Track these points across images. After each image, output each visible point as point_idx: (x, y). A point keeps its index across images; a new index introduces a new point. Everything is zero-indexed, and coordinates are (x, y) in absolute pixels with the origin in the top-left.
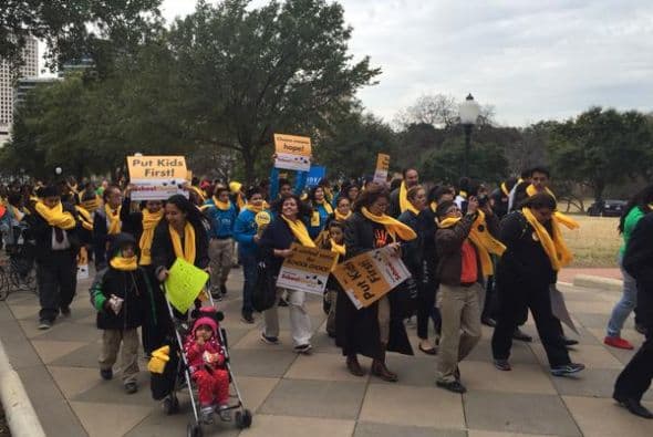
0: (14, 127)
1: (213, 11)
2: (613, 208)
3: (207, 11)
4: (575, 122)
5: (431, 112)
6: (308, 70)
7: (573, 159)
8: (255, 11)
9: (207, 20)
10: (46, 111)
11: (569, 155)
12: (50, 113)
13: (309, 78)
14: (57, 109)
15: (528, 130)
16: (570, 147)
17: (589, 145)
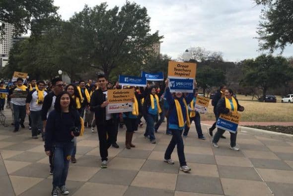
0: (9, 58)
1: (92, 10)
2: (269, 98)
3: (89, 11)
4: (254, 60)
5: (195, 54)
6: (133, 36)
7: (252, 77)
8: (110, 10)
9: (88, 15)
10: (22, 51)
11: (251, 75)
12: (24, 52)
13: (133, 40)
14: (27, 50)
15: (239, 63)
16: (251, 71)
17: (260, 70)
